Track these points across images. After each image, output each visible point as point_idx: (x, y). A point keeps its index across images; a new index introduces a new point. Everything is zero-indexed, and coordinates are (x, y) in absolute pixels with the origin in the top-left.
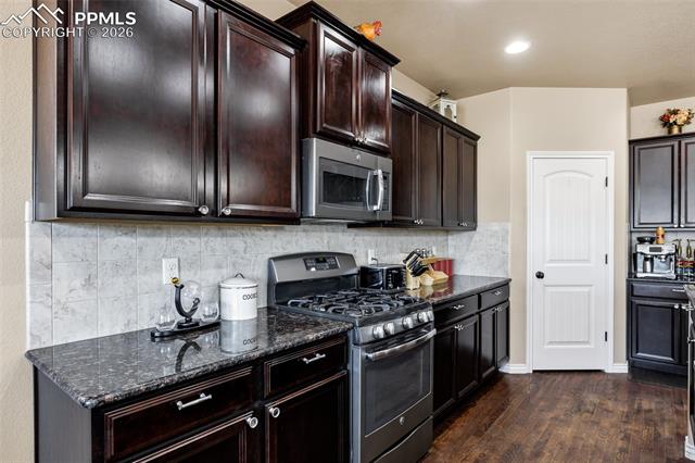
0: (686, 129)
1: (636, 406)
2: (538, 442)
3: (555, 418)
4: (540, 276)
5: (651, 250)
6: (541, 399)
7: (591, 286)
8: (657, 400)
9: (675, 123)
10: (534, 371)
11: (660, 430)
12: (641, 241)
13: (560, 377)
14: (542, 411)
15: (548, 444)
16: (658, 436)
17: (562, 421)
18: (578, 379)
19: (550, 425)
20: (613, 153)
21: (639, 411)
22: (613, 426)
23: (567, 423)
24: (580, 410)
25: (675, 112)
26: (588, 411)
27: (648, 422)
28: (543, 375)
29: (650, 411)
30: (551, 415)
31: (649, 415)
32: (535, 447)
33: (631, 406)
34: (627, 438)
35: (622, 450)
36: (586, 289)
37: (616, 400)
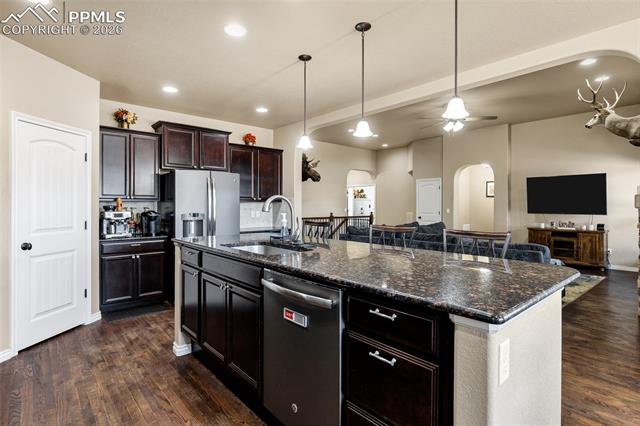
0: (132, 127)
1: (127, 340)
2: (84, 411)
3: (79, 382)
4: (26, 247)
5: (116, 215)
6: (50, 373)
7: (73, 250)
8: (134, 329)
9: (126, 121)
10: (20, 352)
11: (153, 348)
12: (107, 209)
13: (50, 345)
14: (62, 382)
15: (93, 406)
16: (154, 352)
17: (85, 381)
18: (67, 339)
19: (79, 390)
20: (91, 133)
21: (131, 343)
22: (125, 362)
23: (92, 380)
24: (92, 364)
25: (126, 113)
26: (99, 362)
27: (142, 346)
28: (31, 351)
29: (137, 339)
30: (72, 382)
31: (139, 342)
32: (84, 417)
33: (124, 342)
34: (140, 365)
35: (146, 374)
36: (70, 254)
37: (111, 342)
